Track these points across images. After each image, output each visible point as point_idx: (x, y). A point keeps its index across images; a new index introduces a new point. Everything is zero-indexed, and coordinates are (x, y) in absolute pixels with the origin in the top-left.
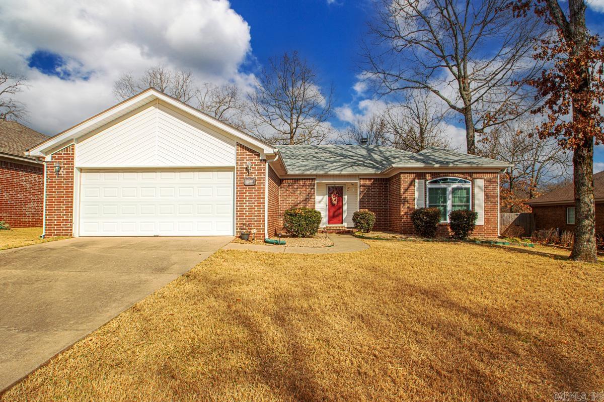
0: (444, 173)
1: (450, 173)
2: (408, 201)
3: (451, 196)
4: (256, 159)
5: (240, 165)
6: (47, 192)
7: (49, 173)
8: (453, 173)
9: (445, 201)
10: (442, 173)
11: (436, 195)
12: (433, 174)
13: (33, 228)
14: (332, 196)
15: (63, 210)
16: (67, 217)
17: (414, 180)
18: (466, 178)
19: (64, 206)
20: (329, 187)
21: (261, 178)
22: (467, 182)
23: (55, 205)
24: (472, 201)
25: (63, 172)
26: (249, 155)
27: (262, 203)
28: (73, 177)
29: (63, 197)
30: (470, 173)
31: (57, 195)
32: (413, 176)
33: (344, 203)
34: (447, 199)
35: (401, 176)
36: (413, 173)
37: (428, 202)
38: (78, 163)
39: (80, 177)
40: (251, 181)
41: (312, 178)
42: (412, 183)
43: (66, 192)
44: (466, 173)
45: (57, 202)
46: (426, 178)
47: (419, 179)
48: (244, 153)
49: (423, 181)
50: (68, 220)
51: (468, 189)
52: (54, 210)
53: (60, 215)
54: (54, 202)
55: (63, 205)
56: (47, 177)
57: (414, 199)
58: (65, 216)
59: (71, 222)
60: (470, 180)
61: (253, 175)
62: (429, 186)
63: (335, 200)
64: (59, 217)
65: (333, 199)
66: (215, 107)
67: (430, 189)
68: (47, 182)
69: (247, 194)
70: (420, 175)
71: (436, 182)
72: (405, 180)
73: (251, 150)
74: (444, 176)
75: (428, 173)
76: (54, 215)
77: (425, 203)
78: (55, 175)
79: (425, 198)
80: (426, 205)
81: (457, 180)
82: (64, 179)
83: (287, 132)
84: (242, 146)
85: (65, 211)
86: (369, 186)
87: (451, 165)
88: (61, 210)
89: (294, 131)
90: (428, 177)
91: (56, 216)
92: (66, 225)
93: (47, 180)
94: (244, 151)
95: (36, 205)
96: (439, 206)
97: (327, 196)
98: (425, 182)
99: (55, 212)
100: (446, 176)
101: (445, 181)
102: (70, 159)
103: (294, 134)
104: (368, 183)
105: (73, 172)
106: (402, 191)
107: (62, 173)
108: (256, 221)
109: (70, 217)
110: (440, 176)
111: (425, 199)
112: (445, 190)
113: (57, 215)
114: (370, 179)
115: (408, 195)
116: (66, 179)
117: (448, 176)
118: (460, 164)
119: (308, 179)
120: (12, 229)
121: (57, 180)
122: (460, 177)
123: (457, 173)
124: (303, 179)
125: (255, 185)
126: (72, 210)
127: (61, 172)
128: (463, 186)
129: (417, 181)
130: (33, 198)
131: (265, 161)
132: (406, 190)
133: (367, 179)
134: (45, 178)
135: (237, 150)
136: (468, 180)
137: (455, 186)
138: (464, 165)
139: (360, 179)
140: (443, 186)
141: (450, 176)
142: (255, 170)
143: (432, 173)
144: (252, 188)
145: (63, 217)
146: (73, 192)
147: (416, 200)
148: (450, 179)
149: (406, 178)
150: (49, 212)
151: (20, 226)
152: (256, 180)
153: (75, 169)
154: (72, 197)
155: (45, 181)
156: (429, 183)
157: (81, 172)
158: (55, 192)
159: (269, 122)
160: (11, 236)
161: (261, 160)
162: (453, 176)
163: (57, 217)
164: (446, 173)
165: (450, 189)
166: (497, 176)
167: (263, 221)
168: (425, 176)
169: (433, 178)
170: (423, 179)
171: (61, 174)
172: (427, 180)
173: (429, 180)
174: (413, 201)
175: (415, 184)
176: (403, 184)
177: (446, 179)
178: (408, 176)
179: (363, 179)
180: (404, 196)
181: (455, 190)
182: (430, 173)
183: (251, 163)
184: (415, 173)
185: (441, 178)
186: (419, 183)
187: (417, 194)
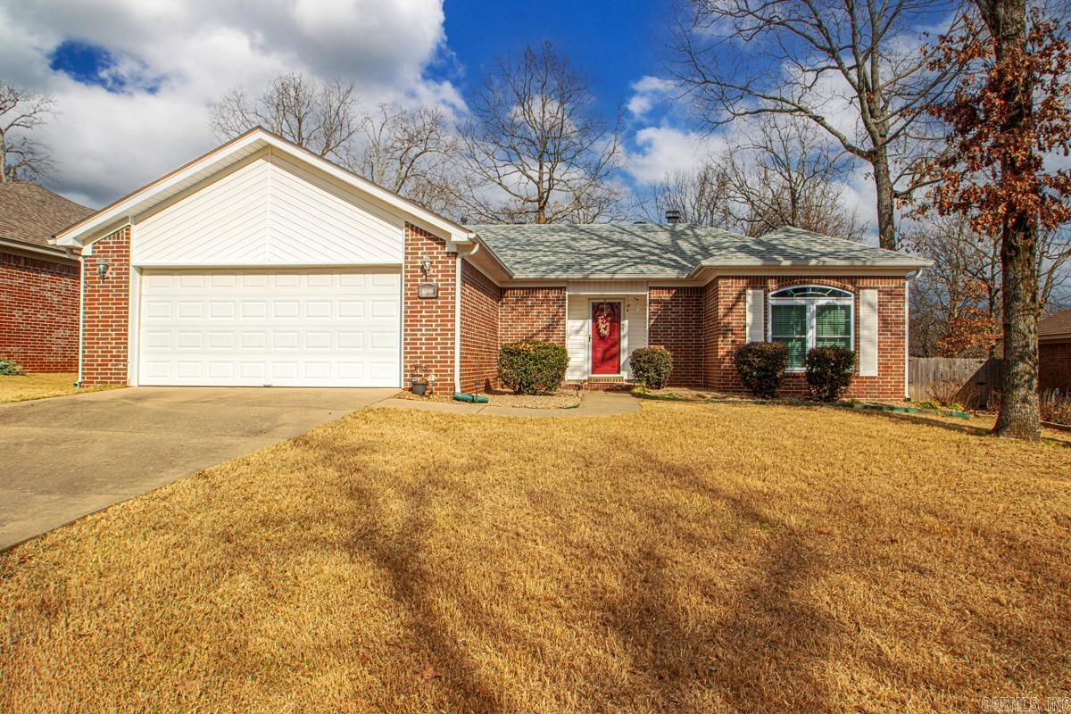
0: (801, 277)
1: (812, 277)
2: (732, 330)
3: (814, 322)
4: (439, 253)
5: (411, 263)
6: (85, 308)
7: (88, 276)
8: (819, 277)
9: (804, 331)
10: (797, 277)
11: (787, 320)
12: (782, 280)
13: (63, 374)
14: (600, 321)
15: (112, 339)
16: (118, 352)
17: (745, 291)
18: (844, 288)
19: (113, 333)
20: (593, 303)
21: (448, 285)
22: (847, 295)
23: (98, 330)
24: (856, 331)
25: (111, 273)
26: (427, 244)
27: (449, 329)
28: (128, 282)
29: (112, 317)
30: (852, 277)
31: (101, 313)
32: (742, 283)
33: (622, 334)
34: (808, 327)
35: (720, 282)
36: (743, 277)
37: (770, 333)
38: (137, 258)
39: (141, 283)
40: (431, 291)
41: (559, 287)
42: (741, 296)
43: (116, 308)
44: (845, 277)
45: (102, 326)
46: (767, 287)
47: (753, 288)
48: (418, 240)
49: (762, 292)
50: (120, 356)
51: (847, 308)
52: (98, 339)
53: (107, 347)
54: (97, 326)
55: (112, 330)
56: (85, 283)
57: (745, 327)
58: (114, 350)
59: (125, 361)
60: (850, 291)
61: (434, 279)
62: (772, 302)
63: (605, 329)
64: (105, 352)
65: (602, 326)
66: (401, 149)
67: (773, 307)
68: (85, 291)
69: (424, 314)
70: (756, 281)
71: (784, 294)
72: (728, 290)
73: (430, 235)
74: (801, 283)
75: (772, 277)
76: (97, 348)
77: (766, 334)
78: (99, 278)
79: (766, 324)
80: (766, 338)
81: (824, 291)
82: (113, 287)
83: (533, 199)
84: (414, 226)
85: (114, 342)
86: (666, 303)
87: (813, 262)
88: (107, 339)
89: (545, 195)
90: (772, 285)
91: (100, 350)
92: (117, 365)
93: (85, 287)
94: (419, 237)
95: (68, 333)
96: (791, 340)
97: (590, 321)
98: (765, 295)
99: (98, 343)
100: (805, 283)
101: (802, 292)
102: (123, 251)
103: (545, 203)
104: (665, 295)
105: (128, 274)
106: (721, 311)
107: (110, 276)
108: (440, 362)
109: (123, 352)
110: (794, 284)
111: (766, 327)
112: (803, 309)
113: (101, 348)
114: (669, 289)
115: (733, 320)
116: (116, 287)
117: (809, 283)
118: (830, 261)
119: (552, 288)
120: (28, 374)
121: (102, 287)
122: (833, 285)
123: (826, 278)
124: (542, 288)
125: (437, 298)
126: (126, 339)
127: (107, 275)
128: (838, 303)
129: (750, 291)
130: (64, 320)
131: (455, 255)
132: (730, 309)
133: (663, 288)
134: (82, 285)
135: (407, 235)
136: (847, 290)
137: (822, 301)
139: (651, 288)
140: (800, 301)
141: (812, 283)
142: (438, 271)
143: (779, 277)
144: (433, 303)
145: (112, 352)
146: (127, 308)
147: (747, 329)
148: (813, 289)
149: (728, 287)
150: (88, 343)
151: (42, 371)
152: (438, 289)
153: (131, 268)
154: (127, 317)
155: (82, 289)
156: (772, 296)
157: (141, 274)
158: (99, 308)
159: (497, 180)
160: (26, 385)
161: (448, 253)
162: (818, 284)
163: (102, 352)
164: (805, 277)
165: (813, 308)
166: (904, 284)
167: (452, 362)
168: (765, 283)
169: (779, 287)
170: (761, 288)
171: (108, 278)
172: (769, 291)
173: (773, 290)
174: (741, 330)
175: (745, 298)
176: (722, 298)
177: (805, 290)
178: (732, 283)
179: (656, 288)
180: (726, 321)
181: (822, 310)
182: (775, 277)
183: (431, 258)
184: (746, 277)
185: (796, 287)
186: (754, 296)
187: (749, 319)
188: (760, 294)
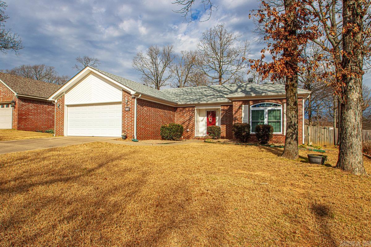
0: (262, 100)
1: (266, 100)
2: (237, 119)
3: (267, 116)
4: (130, 98)
5: (123, 101)
8: (269, 100)
9: (263, 120)
10: (260, 100)
11: (257, 115)
12: (255, 101)
14: (209, 117)
17: (242, 105)
18: (278, 103)
20: (207, 111)
21: (132, 107)
22: (279, 106)
24: (283, 119)
26: (127, 95)
27: (133, 120)
30: (281, 99)
32: (241, 103)
33: (216, 121)
34: (265, 118)
35: (233, 103)
36: (241, 101)
37: (251, 120)
40: (128, 109)
41: (193, 106)
42: (240, 107)
44: (278, 99)
46: (249, 104)
47: (244, 104)
48: (125, 94)
49: (248, 105)
51: (280, 110)
57: (242, 118)
60: (280, 104)
61: (129, 105)
62: (251, 109)
63: (211, 120)
65: (210, 119)
67: (252, 111)
69: (126, 116)
70: (246, 102)
71: (255, 106)
72: (236, 105)
73: (128, 93)
74: (262, 102)
75: (251, 100)
77: (249, 120)
79: (249, 117)
80: (249, 122)
81: (272, 104)
84: (124, 91)
86: (226, 110)
87: (263, 94)
90: (251, 103)
94: (125, 93)
96: (259, 122)
97: (206, 117)
98: (249, 107)
100: (263, 102)
101: (263, 105)
104: (226, 108)
106: (234, 113)
108: (130, 130)
110: (259, 102)
111: (249, 118)
112: (263, 111)
114: (227, 106)
115: (237, 116)
117: (264, 102)
118: (269, 94)
119: (190, 107)
122: (274, 102)
123: (271, 99)
124: (188, 107)
125: (129, 111)
128: (276, 109)
129: (243, 106)
131: (134, 98)
132: (236, 112)
133: (225, 106)
135: (123, 93)
136: (279, 104)
137: (270, 108)
138: (273, 94)
139: (221, 106)
140: (261, 108)
141: (266, 102)
142: (130, 103)
143: (254, 100)
144: (129, 112)
147: (243, 118)
148: (267, 104)
149: (236, 104)
152: (130, 108)
156: (252, 107)
161: (132, 98)
162: (268, 102)
164: (263, 100)
165: (267, 111)
166: (302, 101)
167: (133, 130)
168: (249, 102)
169: (254, 104)
170: (248, 104)
172: (250, 105)
173: (252, 105)
174: (241, 119)
175: (242, 108)
176: (234, 108)
177: (263, 104)
178: (238, 103)
179: (223, 106)
180: (235, 116)
181: (270, 111)
182: (252, 100)
183: (128, 99)
184: (242, 101)
185: (260, 103)
186: (245, 107)
187: (243, 115)
188: (247, 106)
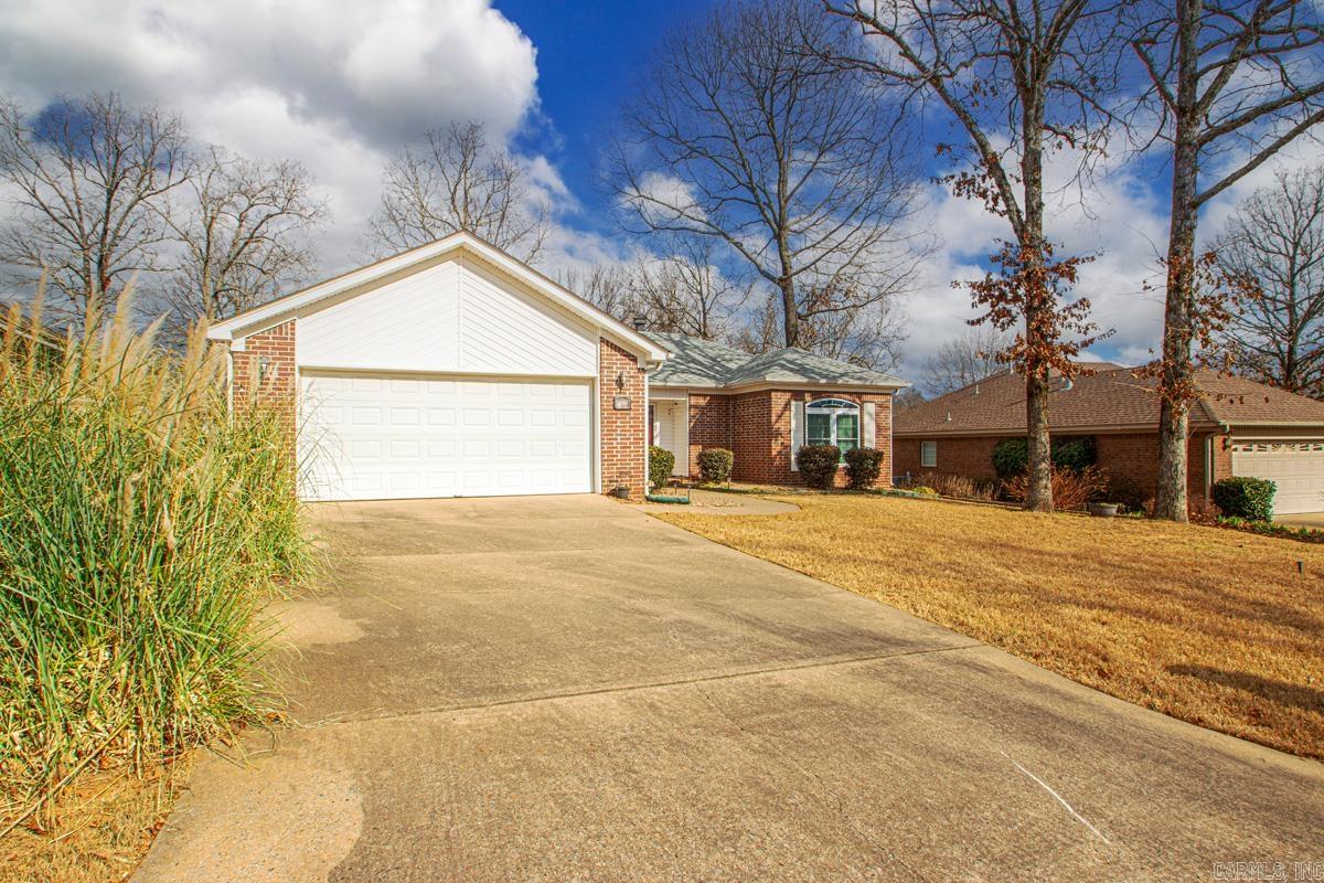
0: (830, 392)
1: (835, 393)
2: (781, 434)
3: (835, 428)
4: (631, 368)
5: (607, 376)
8: (839, 393)
9: (828, 434)
10: (827, 392)
11: (817, 426)
12: (815, 394)
17: (790, 402)
18: (854, 401)
22: (856, 407)
24: (860, 434)
26: (621, 360)
30: (859, 393)
32: (788, 395)
34: (831, 431)
35: (772, 394)
36: (789, 391)
37: (807, 438)
42: (787, 406)
44: (855, 393)
46: (804, 400)
47: (795, 400)
48: (612, 355)
49: (801, 403)
51: (854, 417)
57: (790, 431)
60: (858, 404)
62: (808, 411)
67: (810, 415)
70: (798, 395)
71: (817, 405)
72: (778, 401)
73: (623, 352)
74: (828, 397)
75: (808, 392)
79: (804, 429)
80: (804, 440)
81: (841, 403)
86: (702, 407)
87: (839, 381)
90: (808, 397)
94: (614, 352)
96: (820, 441)
98: (804, 406)
100: (831, 397)
101: (829, 405)
104: (702, 401)
106: (774, 418)
110: (823, 398)
111: (804, 432)
112: (827, 417)
114: (704, 396)
115: (781, 425)
117: (833, 397)
122: (846, 399)
123: (844, 393)
128: (850, 413)
129: (793, 403)
132: (780, 417)
133: (700, 395)
136: (856, 403)
137: (840, 411)
139: (691, 395)
140: (825, 411)
141: (835, 397)
143: (813, 391)
147: (792, 433)
148: (835, 402)
149: (779, 399)
156: (809, 406)
161: (639, 369)
162: (840, 398)
164: (832, 392)
165: (834, 417)
166: (890, 399)
168: (804, 396)
169: (814, 399)
170: (801, 400)
172: (806, 403)
173: (809, 402)
174: (788, 434)
175: (790, 408)
176: (774, 407)
177: (830, 402)
178: (781, 396)
180: (777, 427)
181: (840, 417)
182: (810, 392)
184: (791, 391)
185: (824, 400)
186: (796, 406)
187: (793, 424)
188: (800, 405)
